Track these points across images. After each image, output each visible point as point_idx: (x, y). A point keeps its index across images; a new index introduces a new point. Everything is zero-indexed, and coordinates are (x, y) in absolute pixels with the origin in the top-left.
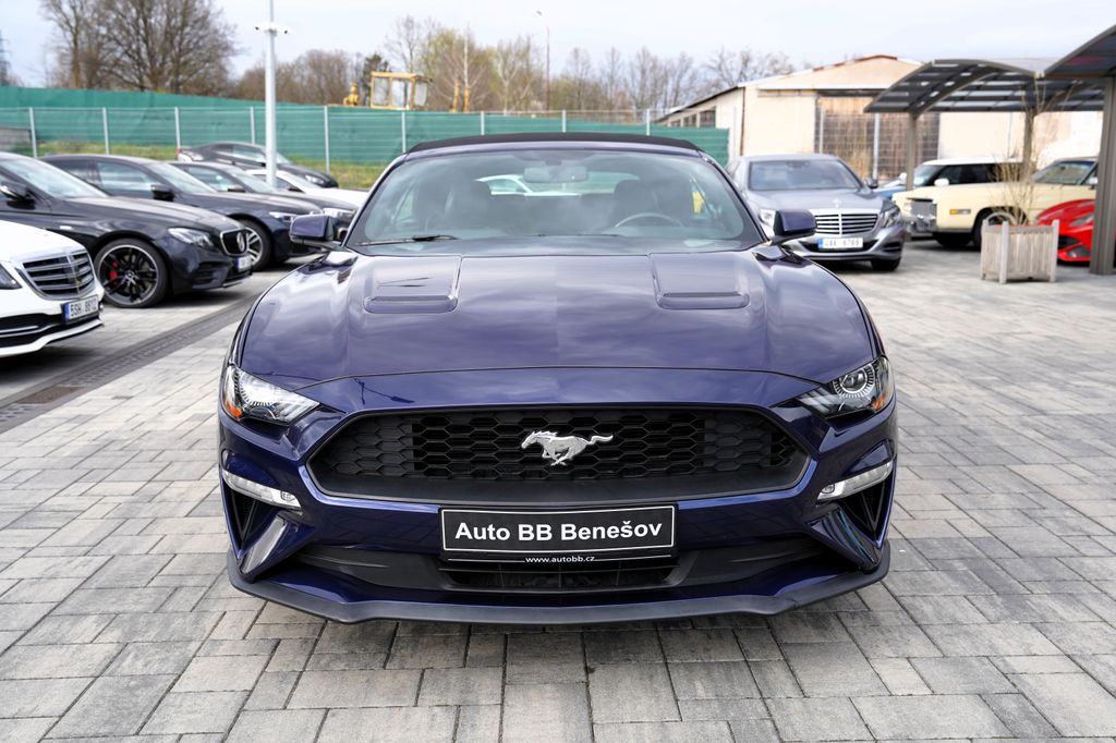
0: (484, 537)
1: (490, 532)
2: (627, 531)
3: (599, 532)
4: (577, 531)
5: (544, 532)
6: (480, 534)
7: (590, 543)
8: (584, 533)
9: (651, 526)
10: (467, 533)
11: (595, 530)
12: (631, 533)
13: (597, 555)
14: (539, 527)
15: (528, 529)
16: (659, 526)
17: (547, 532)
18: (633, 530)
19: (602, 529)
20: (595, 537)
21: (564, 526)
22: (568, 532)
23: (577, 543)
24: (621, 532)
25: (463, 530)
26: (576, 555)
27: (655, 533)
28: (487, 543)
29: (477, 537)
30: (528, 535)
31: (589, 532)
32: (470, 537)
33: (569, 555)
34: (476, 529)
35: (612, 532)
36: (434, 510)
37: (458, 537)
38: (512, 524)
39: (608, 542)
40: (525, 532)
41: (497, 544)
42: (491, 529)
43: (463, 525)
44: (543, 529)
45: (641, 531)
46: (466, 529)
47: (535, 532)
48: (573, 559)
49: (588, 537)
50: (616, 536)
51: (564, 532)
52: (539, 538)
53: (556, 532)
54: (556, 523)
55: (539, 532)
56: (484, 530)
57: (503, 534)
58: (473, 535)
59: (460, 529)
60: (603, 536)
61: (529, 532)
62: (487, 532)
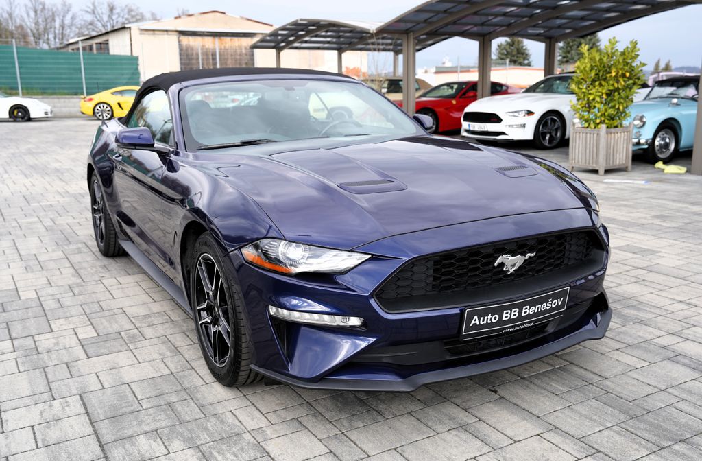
0: (486, 322)
5: (514, 313)
6: (483, 321)
7: (534, 315)
9: (559, 300)
11: (537, 307)
12: (550, 306)
13: (534, 322)
14: (513, 310)
16: (562, 299)
17: (516, 313)
18: (552, 304)
19: (540, 306)
20: (535, 311)
21: (523, 308)
22: (527, 310)
24: (547, 306)
25: (475, 320)
26: (526, 323)
27: (560, 303)
28: (487, 325)
30: (507, 317)
31: (534, 309)
32: (478, 324)
33: (522, 324)
34: (482, 318)
35: (542, 307)
37: (471, 325)
38: (499, 311)
39: (541, 313)
40: (507, 315)
41: (492, 324)
42: (490, 316)
43: (476, 317)
46: (477, 320)
47: (510, 313)
48: (524, 326)
49: (533, 312)
50: (545, 309)
51: (523, 311)
52: (512, 317)
53: (520, 312)
54: (520, 307)
57: (495, 318)
58: (479, 322)
59: (473, 320)
61: (508, 315)
62: (487, 319)
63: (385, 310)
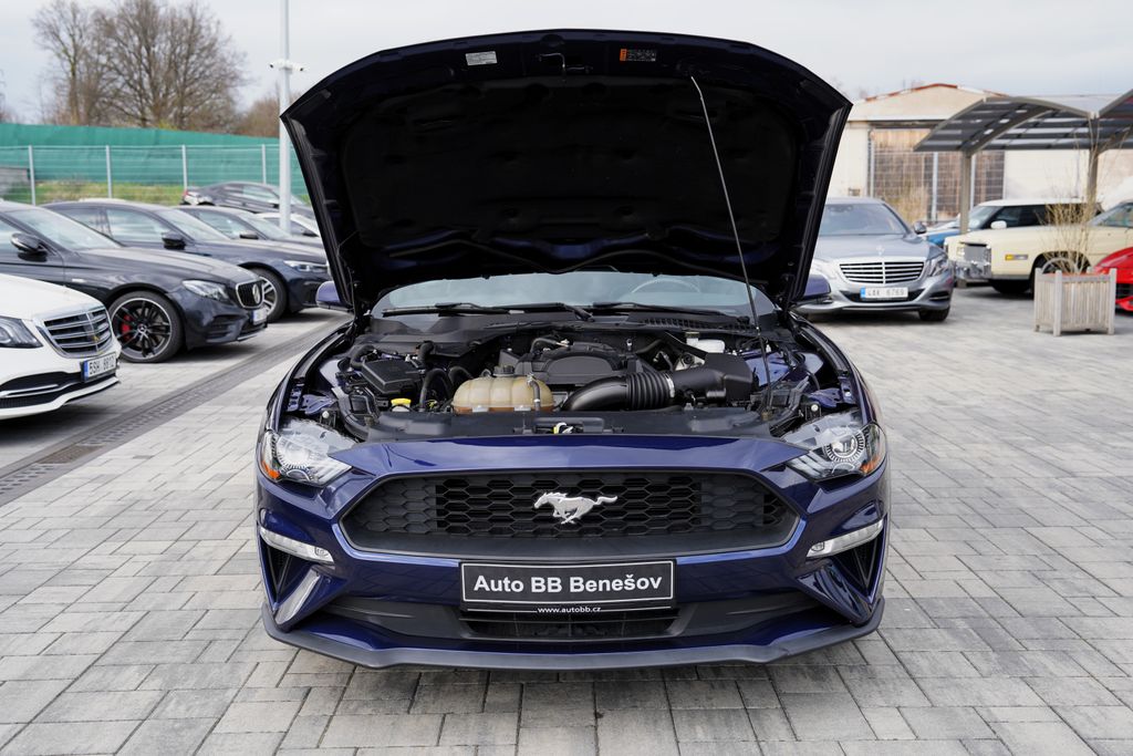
0: (500, 589)
1: (506, 584)
2: (630, 583)
3: (604, 585)
4: (584, 584)
5: (554, 585)
6: (496, 586)
7: (596, 595)
8: (591, 586)
9: (652, 579)
10: (485, 585)
11: (601, 582)
12: (633, 586)
13: (603, 606)
14: (550, 579)
15: (539, 582)
16: (660, 579)
17: (558, 584)
18: (635, 583)
19: (607, 582)
20: (601, 589)
21: (572, 579)
22: (577, 584)
23: (585, 595)
24: (624, 585)
25: (481, 582)
26: (583, 606)
27: (656, 586)
28: (503, 595)
29: (494, 589)
30: (540, 588)
31: (595, 585)
32: (488, 589)
33: (576, 607)
34: (493, 582)
35: (616, 585)
36: (455, 563)
37: (476, 589)
38: (525, 576)
39: (612, 594)
40: (537, 584)
41: (512, 595)
42: (506, 581)
43: (481, 578)
44: (553, 582)
45: (643, 584)
46: (484, 581)
47: (546, 584)
48: (581, 610)
49: (594, 589)
50: (620, 588)
51: (572, 584)
52: (550, 590)
53: (566, 585)
54: (565, 576)
55: (550, 585)
56: (500, 582)
57: (517, 586)
58: (489, 586)
59: (479, 582)
60: (608, 589)
61: (541, 584)
62: (503, 585)
63: (353, 545)
